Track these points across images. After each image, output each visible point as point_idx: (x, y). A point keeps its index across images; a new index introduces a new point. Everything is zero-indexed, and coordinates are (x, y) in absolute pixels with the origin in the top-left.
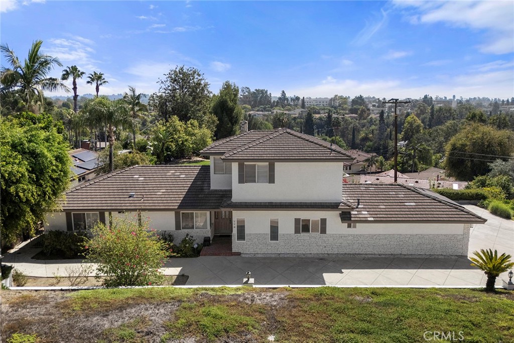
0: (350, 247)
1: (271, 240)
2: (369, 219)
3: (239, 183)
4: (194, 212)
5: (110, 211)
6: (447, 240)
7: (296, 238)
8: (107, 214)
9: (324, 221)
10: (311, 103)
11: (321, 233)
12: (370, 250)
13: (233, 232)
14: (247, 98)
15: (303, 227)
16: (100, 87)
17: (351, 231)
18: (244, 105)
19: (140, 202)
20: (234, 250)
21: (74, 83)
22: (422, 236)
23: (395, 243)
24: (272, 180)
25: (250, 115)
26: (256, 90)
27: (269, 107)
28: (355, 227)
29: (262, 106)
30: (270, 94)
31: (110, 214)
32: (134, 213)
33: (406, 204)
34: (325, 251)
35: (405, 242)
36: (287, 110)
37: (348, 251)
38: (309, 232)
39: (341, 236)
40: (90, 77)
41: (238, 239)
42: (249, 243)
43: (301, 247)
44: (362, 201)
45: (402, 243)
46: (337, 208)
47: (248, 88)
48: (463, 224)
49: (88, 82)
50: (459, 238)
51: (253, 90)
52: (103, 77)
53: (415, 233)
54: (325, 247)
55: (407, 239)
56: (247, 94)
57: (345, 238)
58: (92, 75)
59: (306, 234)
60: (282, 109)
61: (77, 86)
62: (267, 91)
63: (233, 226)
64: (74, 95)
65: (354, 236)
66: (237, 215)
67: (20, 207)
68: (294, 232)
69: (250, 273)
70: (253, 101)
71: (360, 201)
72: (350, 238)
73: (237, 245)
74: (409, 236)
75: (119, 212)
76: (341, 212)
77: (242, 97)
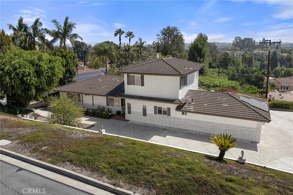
0: (184, 125)
1: (143, 116)
2: (191, 111)
3: (128, 85)
4: (114, 98)
5: (82, 93)
6: (245, 131)
7: (155, 116)
8: (81, 95)
9: (169, 109)
10: (286, 46)
11: (168, 116)
12: (195, 129)
13: (126, 110)
14: (238, 43)
15: (159, 111)
16: (131, 39)
17: (184, 116)
18: (235, 48)
19: (93, 91)
20: (126, 118)
21: (120, 37)
22: (228, 126)
23: (210, 127)
24: (143, 84)
25: (227, 53)
26: (245, 38)
27: (252, 49)
28: (186, 114)
29: (247, 48)
30: (255, 40)
31: (82, 95)
32: (91, 96)
33: (222, 105)
34: (170, 126)
35: (216, 127)
36: (265, 50)
37: (182, 127)
38: (162, 114)
39: (178, 119)
40: (126, 34)
41: (128, 113)
42: (133, 116)
43: (157, 122)
44: (194, 100)
45: (214, 128)
46: (173, 102)
47: (240, 38)
48: (257, 122)
49: (126, 37)
50: (253, 130)
51: (242, 38)
52: (133, 34)
53: (223, 123)
54: (170, 123)
55: (218, 126)
56: (238, 41)
57: (180, 120)
58: (128, 33)
59: (160, 115)
60: (261, 50)
61: (121, 39)
62: (252, 39)
63: (126, 106)
64: (119, 43)
65: (185, 119)
66: (127, 101)
67: (30, 87)
68: (154, 113)
69: (102, 126)
70: (242, 45)
71: (193, 100)
72: (183, 120)
73: (127, 116)
74: (219, 124)
75: (85, 95)
76: (178, 105)
77: (235, 43)
